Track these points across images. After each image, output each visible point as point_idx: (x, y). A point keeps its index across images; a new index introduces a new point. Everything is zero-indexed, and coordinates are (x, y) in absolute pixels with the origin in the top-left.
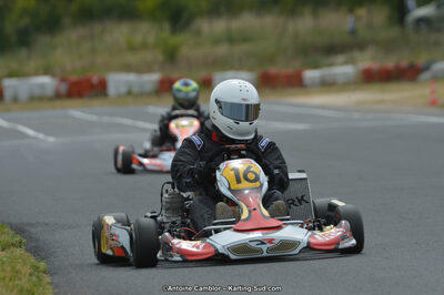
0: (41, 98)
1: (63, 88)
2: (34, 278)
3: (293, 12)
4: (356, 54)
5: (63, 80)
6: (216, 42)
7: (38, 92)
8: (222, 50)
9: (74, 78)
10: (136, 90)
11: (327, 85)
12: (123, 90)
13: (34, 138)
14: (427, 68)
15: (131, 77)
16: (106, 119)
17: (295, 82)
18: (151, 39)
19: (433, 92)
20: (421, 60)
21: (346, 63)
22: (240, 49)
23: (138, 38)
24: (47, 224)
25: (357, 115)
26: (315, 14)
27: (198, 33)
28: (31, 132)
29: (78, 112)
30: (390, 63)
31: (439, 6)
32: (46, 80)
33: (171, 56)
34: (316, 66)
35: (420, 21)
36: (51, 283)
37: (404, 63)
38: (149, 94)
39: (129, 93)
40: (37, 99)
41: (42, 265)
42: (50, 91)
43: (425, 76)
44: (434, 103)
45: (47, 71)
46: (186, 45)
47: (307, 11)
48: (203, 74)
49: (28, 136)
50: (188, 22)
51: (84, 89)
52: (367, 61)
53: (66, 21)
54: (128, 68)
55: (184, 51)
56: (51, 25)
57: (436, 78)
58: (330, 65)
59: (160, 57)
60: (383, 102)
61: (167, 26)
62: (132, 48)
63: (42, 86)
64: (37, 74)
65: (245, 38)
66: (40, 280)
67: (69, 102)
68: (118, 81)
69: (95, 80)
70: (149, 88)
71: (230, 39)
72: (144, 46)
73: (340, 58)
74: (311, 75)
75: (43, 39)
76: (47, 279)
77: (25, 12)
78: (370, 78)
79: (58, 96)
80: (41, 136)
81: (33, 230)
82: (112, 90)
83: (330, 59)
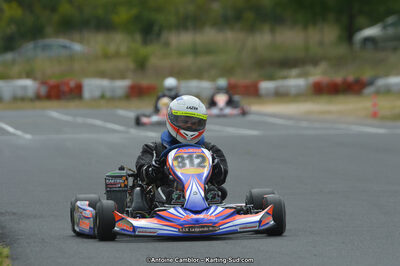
0: (23, 99)
1: (43, 90)
3: (252, 28)
4: (310, 69)
5: (44, 83)
6: (182, 53)
7: (20, 93)
8: (188, 60)
9: (53, 82)
10: (108, 94)
11: (280, 95)
12: (97, 94)
13: (14, 135)
14: (371, 83)
15: (105, 83)
16: (80, 120)
17: (253, 92)
18: (123, 49)
19: (375, 105)
20: (366, 75)
21: (299, 76)
23: (112, 48)
25: (304, 124)
26: (272, 31)
27: (167, 44)
28: (11, 129)
29: (55, 112)
30: (338, 78)
31: (385, 27)
32: (28, 83)
33: (141, 65)
34: (271, 78)
35: (367, 40)
37: (351, 78)
38: (120, 99)
39: (103, 97)
40: (19, 99)
42: (31, 93)
43: (369, 90)
44: (375, 115)
45: (29, 75)
46: (155, 54)
47: (266, 28)
49: (8, 133)
50: (159, 35)
51: (61, 92)
52: (317, 75)
53: (49, 30)
54: (102, 75)
55: (153, 61)
56: (36, 33)
57: (378, 93)
58: (285, 78)
59: (131, 65)
60: (329, 112)
61: (138, 37)
62: (106, 56)
63: (25, 88)
64: (20, 77)
65: (208, 51)
67: (48, 104)
68: (93, 86)
69: (72, 84)
70: (120, 92)
71: (195, 51)
72: (117, 55)
73: (294, 72)
74: (266, 86)
75: (30, 46)
77: (12, 20)
78: (320, 90)
79: (38, 97)
80: (19, 133)
82: (86, 94)
83: (285, 72)
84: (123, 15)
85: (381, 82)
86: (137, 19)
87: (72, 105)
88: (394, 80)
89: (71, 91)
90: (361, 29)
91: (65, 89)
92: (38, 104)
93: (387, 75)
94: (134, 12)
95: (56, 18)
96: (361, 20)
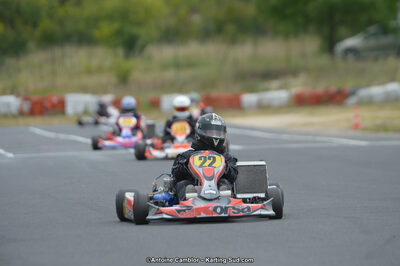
0: (6, 116)
1: (26, 107)
3: (233, 41)
4: (291, 80)
5: (26, 99)
6: (164, 67)
7: (3, 110)
8: (170, 74)
9: (36, 97)
10: (91, 109)
11: (263, 108)
12: (80, 109)
14: (353, 93)
15: (88, 98)
16: (62, 136)
17: (234, 105)
19: (356, 116)
20: (348, 86)
21: (280, 88)
22: (186, 74)
23: (95, 62)
25: (285, 137)
27: (149, 58)
29: (38, 128)
30: (320, 88)
31: (366, 38)
32: (11, 99)
33: (124, 79)
34: (252, 90)
35: (349, 51)
37: (333, 88)
39: (86, 112)
40: (3, 116)
42: (14, 109)
43: (352, 100)
45: (13, 91)
46: (137, 67)
48: (151, 96)
50: (143, 47)
51: (44, 107)
52: (299, 86)
53: (31, 45)
54: (84, 90)
55: (136, 75)
56: (17, 48)
57: (360, 103)
58: (266, 90)
59: (114, 79)
61: (121, 52)
62: (89, 71)
63: (8, 105)
64: (4, 93)
65: (190, 65)
67: (31, 120)
68: (78, 103)
69: (55, 99)
71: (177, 65)
72: (100, 70)
73: (275, 83)
74: (249, 99)
75: (10, 62)
78: (301, 102)
79: (21, 113)
82: (70, 109)
83: (266, 84)
84: (106, 29)
85: (364, 93)
86: (119, 33)
87: (55, 121)
88: (376, 91)
89: (54, 106)
90: (341, 39)
91: (47, 104)
92: (22, 121)
93: (369, 85)
94: (116, 26)
95: (38, 33)
96: (342, 30)
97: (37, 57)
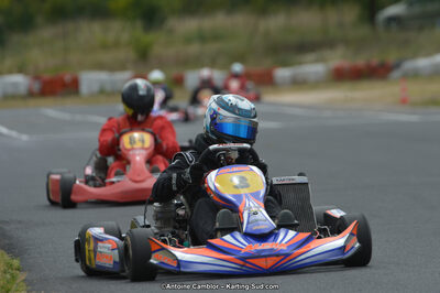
0: (14, 97)
1: (36, 87)
2: (8, 276)
3: (263, 11)
4: (327, 53)
5: (36, 78)
6: (188, 40)
7: (11, 90)
8: (194, 48)
9: (47, 76)
10: (108, 88)
11: (298, 83)
12: (96, 88)
13: (8, 135)
14: (397, 66)
15: (104, 76)
16: (78, 117)
17: (266, 80)
18: (125, 37)
19: (404, 90)
20: (392, 58)
21: (317, 61)
22: (211, 47)
23: (111, 37)
24: (20, 222)
27: (171, 31)
29: (51, 110)
30: (360, 61)
32: (18, 79)
33: (143, 55)
34: (285, 64)
35: (391, 20)
36: (24, 280)
37: (375, 60)
39: (102, 92)
40: (11, 97)
41: (16, 263)
42: (23, 89)
43: (396, 74)
44: (404, 101)
45: (21, 70)
46: (158, 41)
48: (175, 72)
50: (162, 21)
51: (57, 87)
52: (337, 59)
54: (100, 67)
55: (157, 50)
56: (25, 23)
57: (406, 77)
58: (300, 63)
59: (131, 54)
60: (353, 100)
61: (139, 24)
62: (105, 47)
63: (15, 85)
64: (10, 72)
65: (216, 37)
66: (13, 277)
67: (42, 101)
68: (90, 80)
69: (68, 78)
71: (202, 38)
72: (117, 45)
73: (310, 57)
74: (282, 73)
75: (15, 38)
76: (22, 276)
78: (340, 76)
79: (31, 94)
80: (14, 134)
81: (7, 228)
82: (84, 88)
85: (409, 65)
87: (70, 102)
88: (423, 63)
90: (383, 7)
92: (32, 102)
93: (415, 56)
97: (46, 33)
